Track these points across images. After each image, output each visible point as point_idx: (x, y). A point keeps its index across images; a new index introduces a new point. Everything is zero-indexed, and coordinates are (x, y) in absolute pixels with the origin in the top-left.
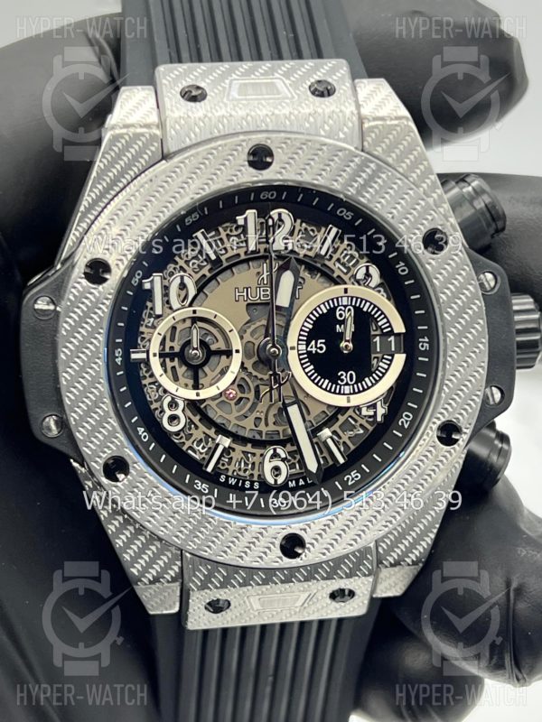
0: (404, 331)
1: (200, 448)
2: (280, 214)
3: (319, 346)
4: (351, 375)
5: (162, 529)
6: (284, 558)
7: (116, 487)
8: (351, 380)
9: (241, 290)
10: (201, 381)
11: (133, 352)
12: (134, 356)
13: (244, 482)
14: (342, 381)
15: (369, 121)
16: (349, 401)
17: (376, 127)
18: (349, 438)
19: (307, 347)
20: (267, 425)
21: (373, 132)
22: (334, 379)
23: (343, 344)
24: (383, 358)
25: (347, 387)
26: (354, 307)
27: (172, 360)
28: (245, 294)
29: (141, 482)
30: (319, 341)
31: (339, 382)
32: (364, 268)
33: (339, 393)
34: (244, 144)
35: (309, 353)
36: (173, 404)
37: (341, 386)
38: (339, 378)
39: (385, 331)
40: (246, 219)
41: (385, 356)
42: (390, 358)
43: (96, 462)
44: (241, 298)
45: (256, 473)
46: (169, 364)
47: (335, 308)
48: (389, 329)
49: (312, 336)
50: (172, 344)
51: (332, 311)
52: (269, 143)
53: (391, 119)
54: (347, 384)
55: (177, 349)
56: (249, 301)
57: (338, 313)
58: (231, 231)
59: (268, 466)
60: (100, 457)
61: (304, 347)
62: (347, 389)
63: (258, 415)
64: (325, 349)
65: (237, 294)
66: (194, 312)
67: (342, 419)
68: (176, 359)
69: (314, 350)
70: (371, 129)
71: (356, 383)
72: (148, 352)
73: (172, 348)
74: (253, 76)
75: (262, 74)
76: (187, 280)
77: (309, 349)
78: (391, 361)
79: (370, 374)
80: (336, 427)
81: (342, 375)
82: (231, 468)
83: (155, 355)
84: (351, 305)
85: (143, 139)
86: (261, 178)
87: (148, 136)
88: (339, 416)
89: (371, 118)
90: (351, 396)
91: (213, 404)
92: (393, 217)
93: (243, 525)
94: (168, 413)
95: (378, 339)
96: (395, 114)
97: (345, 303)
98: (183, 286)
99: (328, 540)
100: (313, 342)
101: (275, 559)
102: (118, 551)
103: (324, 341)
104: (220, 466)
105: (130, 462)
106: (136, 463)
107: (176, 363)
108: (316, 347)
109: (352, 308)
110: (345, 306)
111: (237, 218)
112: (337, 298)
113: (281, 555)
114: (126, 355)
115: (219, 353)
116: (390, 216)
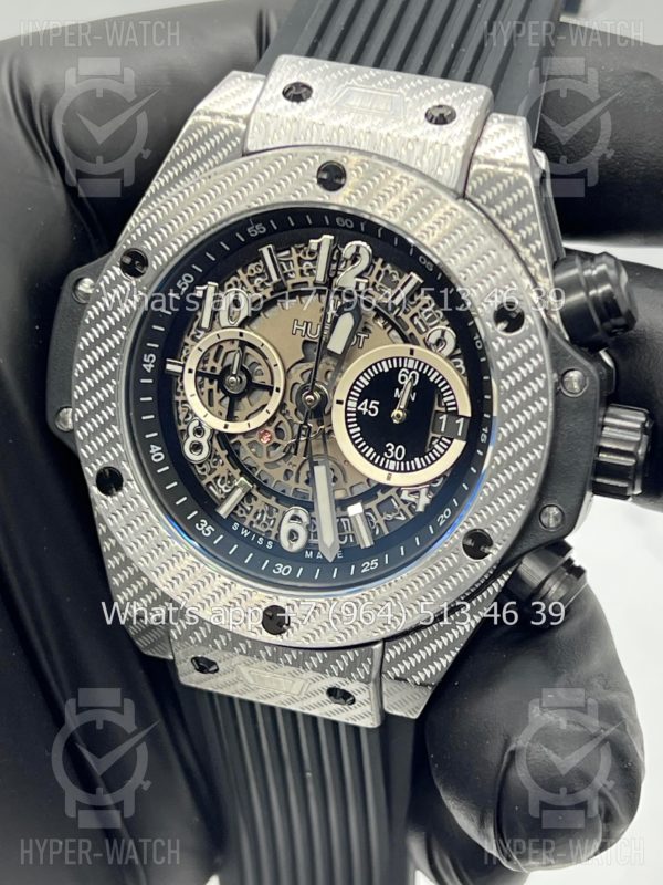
0: (469, 415)
1: (223, 487)
2: (358, 248)
3: (371, 407)
4: (400, 450)
5: (143, 559)
6: (264, 631)
7: (106, 501)
8: (399, 455)
9: (300, 323)
10: (236, 413)
11: (170, 363)
12: (169, 367)
13: (258, 536)
14: (389, 454)
15: (480, 162)
16: (389, 478)
17: (486, 171)
18: (386, 521)
19: (358, 405)
20: (297, 481)
21: (481, 176)
22: (381, 450)
23: (395, 412)
24: (440, 440)
25: (393, 463)
26: (421, 373)
27: (211, 382)
28: (304, 328)
29: (132, 504)
30: (373, 402)
31: (385, 454)
32: (440, 332)
33: (383, 467)
34: (317, 157)
35: (359, 413)
36: (199, 431)
37: (386, 459)
38: (386, 450)
39: (449, 409)
40: (319, 245)
41: (444, 439)
42: (449, 442)
43: (91, 468)
44: (299, 332)
45: (274, 531)
46: (207, 386)
47: (398, 369)
48: (454, 409)
49: (366, 394)
50: (214, 364)
51: (394, 372)
52: (344, 162)
53: (506, 166)
54: (393, 459)
55: (218, 372)
56: (306, 338)
57: (400, 376)
58: (305, 254)
59: (286, 527)
60: (96, 464)
61: (354, 404)
62: (392, 465)
63: (290, 467)
64: (377, 412)
65: (296, 327)
66: (241, 334)
67: (381, 497)
68: (216, 382)
69: (365, 410)
70: (479, 173)
71: (404, 460)
72: (183, 366)
73: (213, 369)
74: (374, 86)
75: (386, 86)
76: (242, 298)
77: (359, 408)
78: (449, 445)
79: (422, 454)
80: (372, 505)
81: (390, 447)
82: (250, 518)
83: (190, 371)
84: (417, 370)
85: (227, 131)
86: (327, 200)
87: (232, 129)
88: (379, 493)
89: (482, 160)
90: (394, 474)
91: (244, 442)
92: (465, 279)
93: (228, 581)
94: (192, 438)
95: (444, 417)
96: (512, 160)
97: (410, 366)
98: (236, 303)
99: (315, 626)
100: (366, 402)
101: (253, 629)
102: (108, 573)
103: (377, 403)
104: (238, 513)
105: (124, 478)
106: (131, 480)
107: (214, 386)
108: (368, 407)
109: (417, 375)
110: (410, 370)
111: (311, 241)
112: (403, 359)
113: (261, 626)
114: (160, 364)
115: (263, 387)
116: (463, 276)
